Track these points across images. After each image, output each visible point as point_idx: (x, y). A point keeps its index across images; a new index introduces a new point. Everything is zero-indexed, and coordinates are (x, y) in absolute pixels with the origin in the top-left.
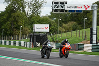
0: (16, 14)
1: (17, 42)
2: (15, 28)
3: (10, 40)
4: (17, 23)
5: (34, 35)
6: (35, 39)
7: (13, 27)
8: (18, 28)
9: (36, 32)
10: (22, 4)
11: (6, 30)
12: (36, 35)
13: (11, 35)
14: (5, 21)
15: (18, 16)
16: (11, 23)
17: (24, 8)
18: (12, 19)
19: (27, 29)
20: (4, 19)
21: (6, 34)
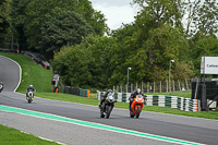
0: (159, 32)
1: (162, 98)
2: (158, 64)
3: (145, 91)
4: (161, 54)
5: (201, 83)
6: (204, 91)
7: (152, 61)
8: (163, 64)
9: (207, 76)
10: (175, 7)
12: (207, 83)
13: (146, 80)
14: (134, 48)
15: (164, 36)
16: (148, 54)
17: (179, 16)
18: (149, 43)
19: (186, 67)
20: (132, 42)
21: (135, 80)
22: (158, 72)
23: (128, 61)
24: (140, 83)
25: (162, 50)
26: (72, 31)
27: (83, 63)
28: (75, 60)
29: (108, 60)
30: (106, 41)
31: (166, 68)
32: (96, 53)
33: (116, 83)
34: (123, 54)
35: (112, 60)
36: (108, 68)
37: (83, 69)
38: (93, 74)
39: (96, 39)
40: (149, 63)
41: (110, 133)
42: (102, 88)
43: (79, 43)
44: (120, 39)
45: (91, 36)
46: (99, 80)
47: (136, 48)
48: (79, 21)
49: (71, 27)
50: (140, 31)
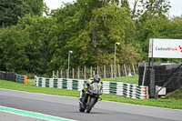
0: (103, 11)
1: (106, 84)
2: (102, 47)
3: (88, 77)
4: (105, 35)
5: (149, 67)
6: (152, 76)
7: (95, 44)
8: (108, 47)
9: (155, 60)
12: (155, 68)
13: (89, 64)
14: (76, 29)
15: (109, 17)
16: (91, 35)
18: (92, 24)
19: (132, 50)
20: (73, 23)
21: (76, 64)
22: (102, 56)
23: (70, 44)
24: (82, 68)
25: (106, 31)
26: (7, 10)
27: (19, 46)
28: (11, 43)
29: (47, 43)
30: (45, 21)
32: (34, 36)
33: (56, 67)
34: (64, 36)
35: (51, 43)
36: (47, 52)
37: (19, 52)
39: (34, 19)
40: (92, 46)
42: (41, 74)
43: (15, 24)
44: (60, 20)
45: (28, 16)
46: (37, 65)
49: (7, 7)
50: (82, 10)
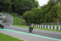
0: (55, 7)
1: (56, 27)
3: (51, 25)
4: (55, 13)
7: (53, 16)
11: (48, 18)
13: (51, 21)
16: (51, 13)
18: (52, 10)
20: (46, 10)
21: (47, 21)
22: (54, 19)
23: (46, 16)
24: (49, 22)
25: (56, 12)
26: (28, 6)
27: (32, 16)
28: (30, 15)
29: (39, 15)
30: (39, 9)
31: (57, 18)
32: (36, 13)
33: (42, 22)
34: (44, 14)
36: (39, 18)
37: (32, 18)
38: (35, 19)
39: (36, 9)
40: (52, 16)
41: (40, 38)
42: (38, 24)
43: (31, 10)
44: (43, 9)
45: (34, 8)
46: (37, 21)
47: (48, 12)
48: (31, 4)
49: (28, 5)
50: (49, 6)
